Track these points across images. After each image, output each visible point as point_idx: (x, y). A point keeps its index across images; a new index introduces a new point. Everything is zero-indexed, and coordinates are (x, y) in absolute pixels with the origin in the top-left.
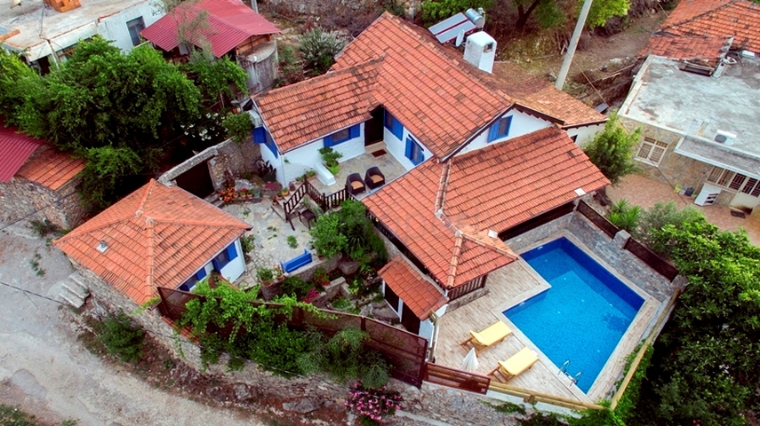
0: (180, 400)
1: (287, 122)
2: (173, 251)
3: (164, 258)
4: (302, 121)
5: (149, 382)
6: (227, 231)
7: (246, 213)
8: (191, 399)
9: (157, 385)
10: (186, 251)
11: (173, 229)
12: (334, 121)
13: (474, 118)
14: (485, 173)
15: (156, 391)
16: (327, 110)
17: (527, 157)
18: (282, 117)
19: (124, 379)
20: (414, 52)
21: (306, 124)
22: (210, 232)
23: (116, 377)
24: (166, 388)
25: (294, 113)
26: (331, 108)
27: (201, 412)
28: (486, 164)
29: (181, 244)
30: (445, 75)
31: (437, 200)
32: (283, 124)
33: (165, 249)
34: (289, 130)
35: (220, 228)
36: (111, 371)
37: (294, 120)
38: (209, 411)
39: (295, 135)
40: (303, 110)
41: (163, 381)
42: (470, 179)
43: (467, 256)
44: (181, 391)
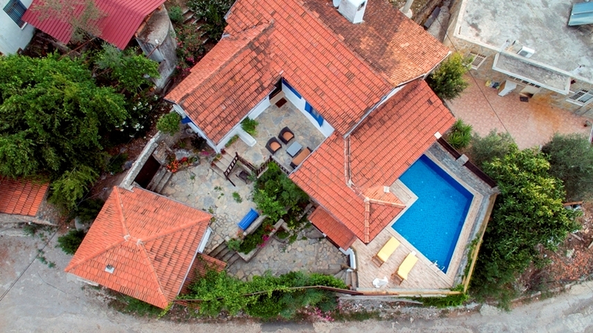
0: (198, 325)
1: (212, 116)
2: (166, 260)
3: (163, 269)
4: (223, 111)
5: (173, 321)
6: (198, 227)
7: (193, 178)
8: (205, 322)
9: (179, 321)
10: (176, 256)
11: (160, 243)
12: (247, 101)
13: (365, 98)
14: (374, 137)
15: (180, 325)
16: (239, 93)
17: (401, 112)
18: (206, 112)
19: (155, 324)
20: (300, 20)
21: (227, 112)
22: (186, 233)
23: (149, 325)
24: (186, 321)
25: (214, 106)
26: (242, 89)
27: (215, 329)
28: (374, 128)
29: (170, 252)
30: (333, 50)
31: (346, 171)
32: (209, 120)
33: (160, 260)
34: (215, 123)
35: (192, 227)
36: (144, 322)
37: (217, 113)
38: (219, 327)
39: (222, 126)
40: (221, 100)
41: (182, 317)
42: (365, 145)
43: (374, 216)
44: (197, 320)
